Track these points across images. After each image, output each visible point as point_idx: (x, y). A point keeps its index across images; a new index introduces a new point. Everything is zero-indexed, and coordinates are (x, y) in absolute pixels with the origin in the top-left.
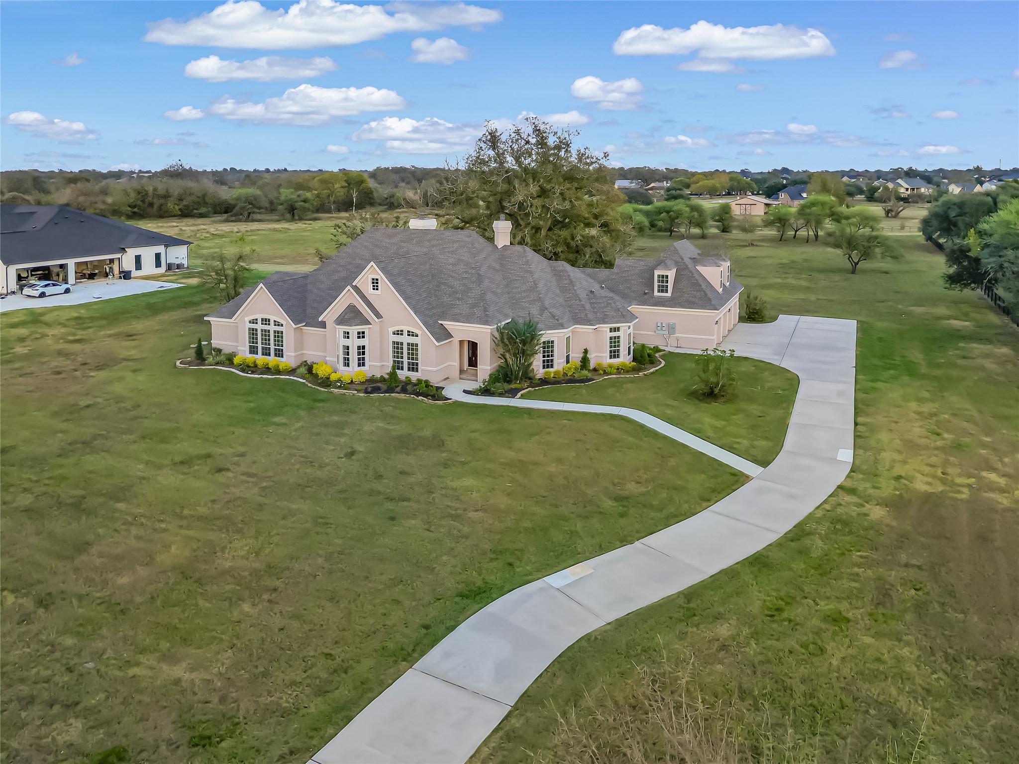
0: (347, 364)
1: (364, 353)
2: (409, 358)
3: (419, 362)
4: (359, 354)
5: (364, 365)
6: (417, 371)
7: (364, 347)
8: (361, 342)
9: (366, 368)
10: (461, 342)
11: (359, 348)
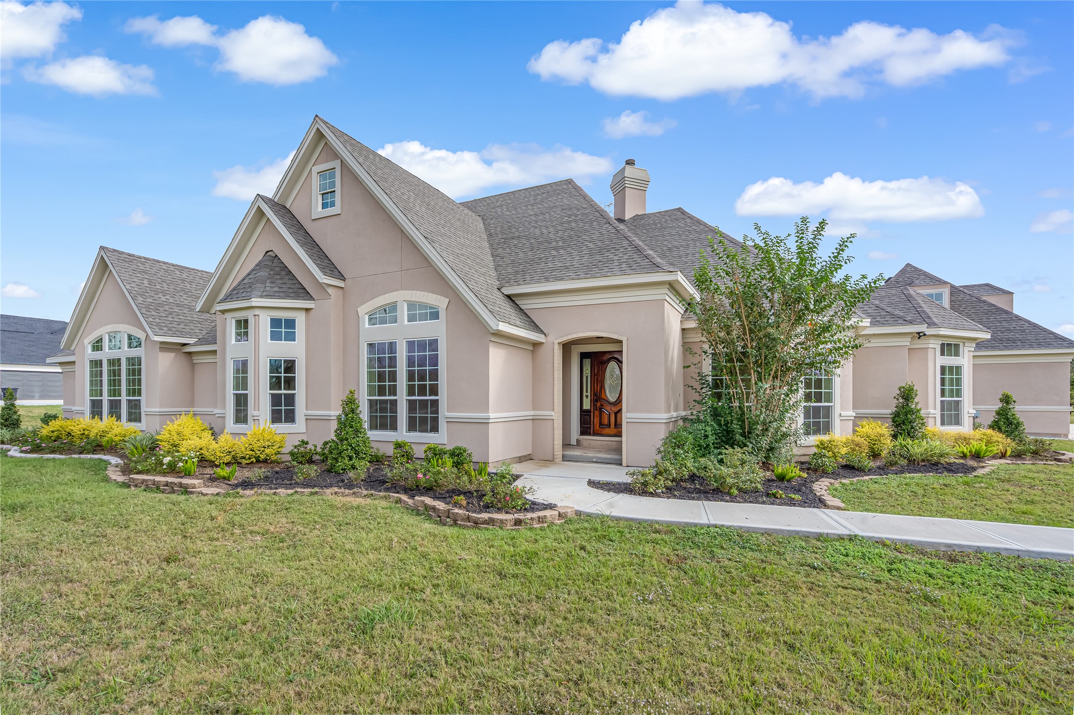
0: (241, 416)
1: (290, 383)
2: (411, 391)
3: (443, 397)
4: (275, 383)
5: (290, 417)
6: (435, 429)
7: (290, 366)
8: (283, 350)
9: (299, 426)
10: (567, 347)
11: (275, 366)
